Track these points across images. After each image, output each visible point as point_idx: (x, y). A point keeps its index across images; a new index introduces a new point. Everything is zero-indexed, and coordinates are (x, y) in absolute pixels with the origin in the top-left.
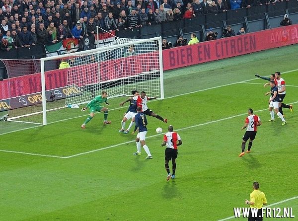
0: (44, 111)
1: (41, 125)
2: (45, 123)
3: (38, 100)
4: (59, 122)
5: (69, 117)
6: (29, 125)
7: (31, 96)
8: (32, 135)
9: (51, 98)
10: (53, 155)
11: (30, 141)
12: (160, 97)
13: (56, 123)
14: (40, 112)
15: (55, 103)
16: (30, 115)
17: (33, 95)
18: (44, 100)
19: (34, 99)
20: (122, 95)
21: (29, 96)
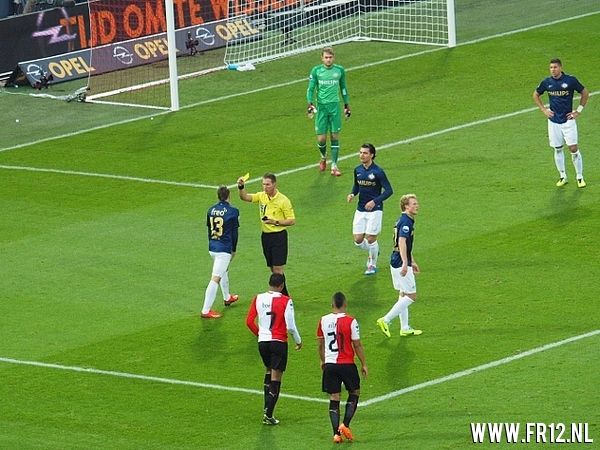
0: (173, 78)
1: (165, 110)
2: (175, 107)
3: (158, 52)
4: (208, 105)
5: (231, 92)
6: (137, 112)
7: (142, 42)
8: (146, 133)
9: (190, 49)
10: (196, 181)
11: (139, 150)
12: (447, 42)
13: (202, 106)
14: (162, 81)
15: (200, 59)
16: (139, 87)
17: (147, 40)
18: (172, 52)
19: (149, 49)
20: (356, 39)
21: (136, 42)
